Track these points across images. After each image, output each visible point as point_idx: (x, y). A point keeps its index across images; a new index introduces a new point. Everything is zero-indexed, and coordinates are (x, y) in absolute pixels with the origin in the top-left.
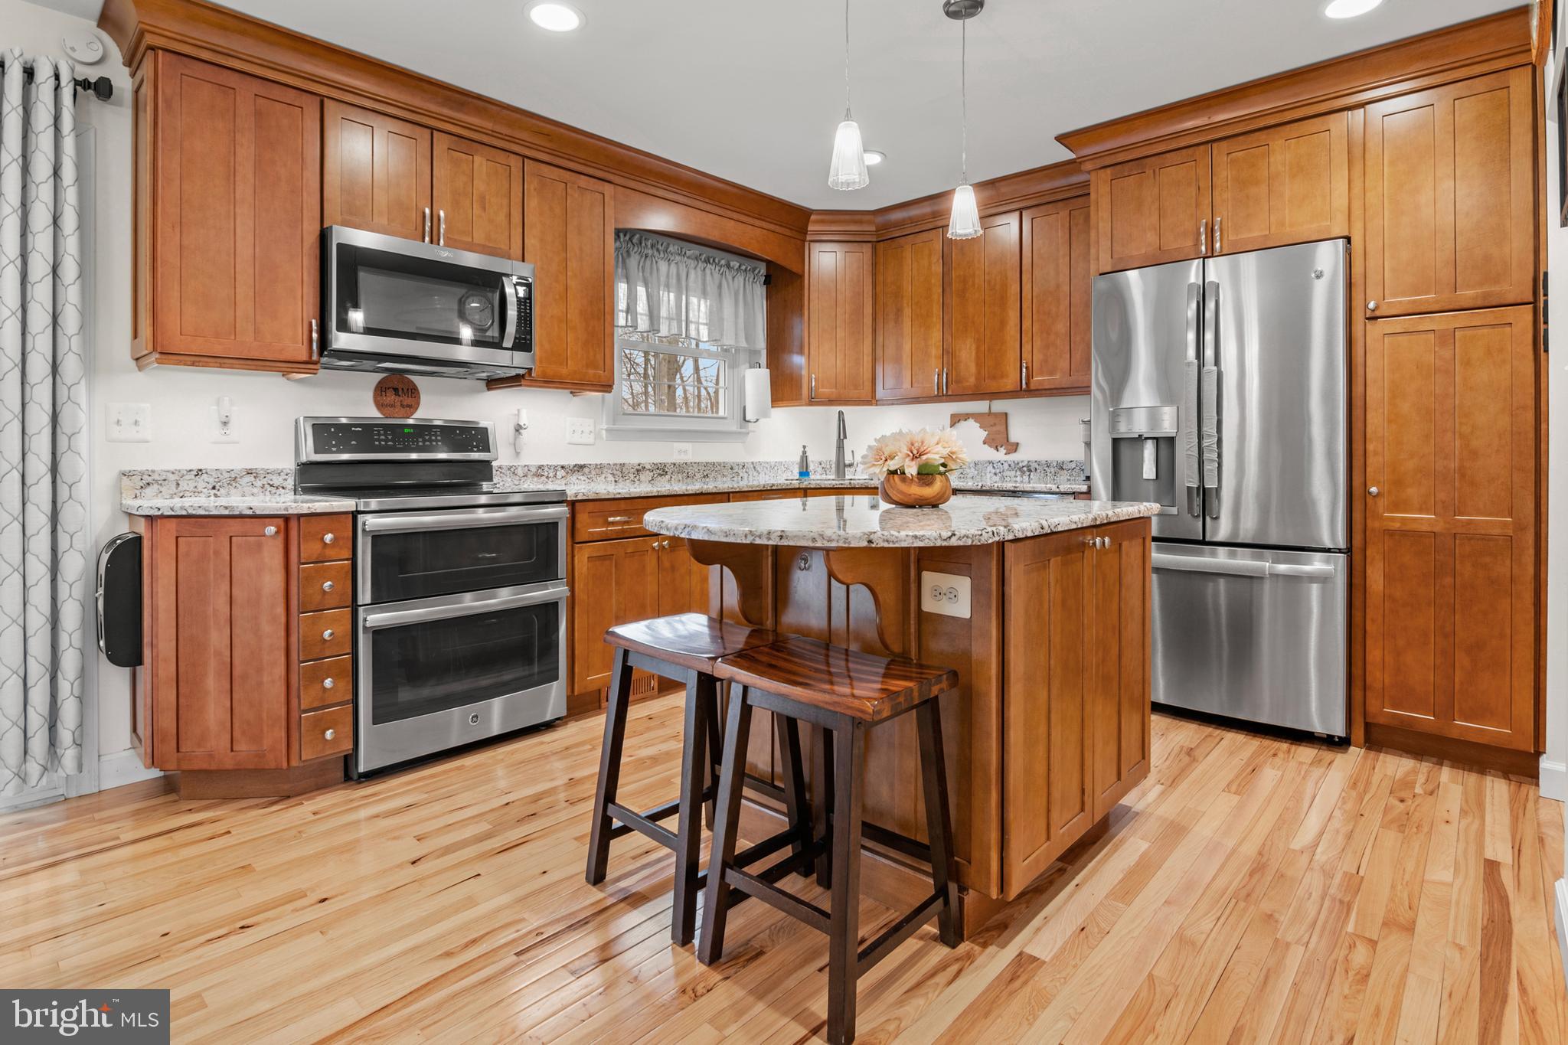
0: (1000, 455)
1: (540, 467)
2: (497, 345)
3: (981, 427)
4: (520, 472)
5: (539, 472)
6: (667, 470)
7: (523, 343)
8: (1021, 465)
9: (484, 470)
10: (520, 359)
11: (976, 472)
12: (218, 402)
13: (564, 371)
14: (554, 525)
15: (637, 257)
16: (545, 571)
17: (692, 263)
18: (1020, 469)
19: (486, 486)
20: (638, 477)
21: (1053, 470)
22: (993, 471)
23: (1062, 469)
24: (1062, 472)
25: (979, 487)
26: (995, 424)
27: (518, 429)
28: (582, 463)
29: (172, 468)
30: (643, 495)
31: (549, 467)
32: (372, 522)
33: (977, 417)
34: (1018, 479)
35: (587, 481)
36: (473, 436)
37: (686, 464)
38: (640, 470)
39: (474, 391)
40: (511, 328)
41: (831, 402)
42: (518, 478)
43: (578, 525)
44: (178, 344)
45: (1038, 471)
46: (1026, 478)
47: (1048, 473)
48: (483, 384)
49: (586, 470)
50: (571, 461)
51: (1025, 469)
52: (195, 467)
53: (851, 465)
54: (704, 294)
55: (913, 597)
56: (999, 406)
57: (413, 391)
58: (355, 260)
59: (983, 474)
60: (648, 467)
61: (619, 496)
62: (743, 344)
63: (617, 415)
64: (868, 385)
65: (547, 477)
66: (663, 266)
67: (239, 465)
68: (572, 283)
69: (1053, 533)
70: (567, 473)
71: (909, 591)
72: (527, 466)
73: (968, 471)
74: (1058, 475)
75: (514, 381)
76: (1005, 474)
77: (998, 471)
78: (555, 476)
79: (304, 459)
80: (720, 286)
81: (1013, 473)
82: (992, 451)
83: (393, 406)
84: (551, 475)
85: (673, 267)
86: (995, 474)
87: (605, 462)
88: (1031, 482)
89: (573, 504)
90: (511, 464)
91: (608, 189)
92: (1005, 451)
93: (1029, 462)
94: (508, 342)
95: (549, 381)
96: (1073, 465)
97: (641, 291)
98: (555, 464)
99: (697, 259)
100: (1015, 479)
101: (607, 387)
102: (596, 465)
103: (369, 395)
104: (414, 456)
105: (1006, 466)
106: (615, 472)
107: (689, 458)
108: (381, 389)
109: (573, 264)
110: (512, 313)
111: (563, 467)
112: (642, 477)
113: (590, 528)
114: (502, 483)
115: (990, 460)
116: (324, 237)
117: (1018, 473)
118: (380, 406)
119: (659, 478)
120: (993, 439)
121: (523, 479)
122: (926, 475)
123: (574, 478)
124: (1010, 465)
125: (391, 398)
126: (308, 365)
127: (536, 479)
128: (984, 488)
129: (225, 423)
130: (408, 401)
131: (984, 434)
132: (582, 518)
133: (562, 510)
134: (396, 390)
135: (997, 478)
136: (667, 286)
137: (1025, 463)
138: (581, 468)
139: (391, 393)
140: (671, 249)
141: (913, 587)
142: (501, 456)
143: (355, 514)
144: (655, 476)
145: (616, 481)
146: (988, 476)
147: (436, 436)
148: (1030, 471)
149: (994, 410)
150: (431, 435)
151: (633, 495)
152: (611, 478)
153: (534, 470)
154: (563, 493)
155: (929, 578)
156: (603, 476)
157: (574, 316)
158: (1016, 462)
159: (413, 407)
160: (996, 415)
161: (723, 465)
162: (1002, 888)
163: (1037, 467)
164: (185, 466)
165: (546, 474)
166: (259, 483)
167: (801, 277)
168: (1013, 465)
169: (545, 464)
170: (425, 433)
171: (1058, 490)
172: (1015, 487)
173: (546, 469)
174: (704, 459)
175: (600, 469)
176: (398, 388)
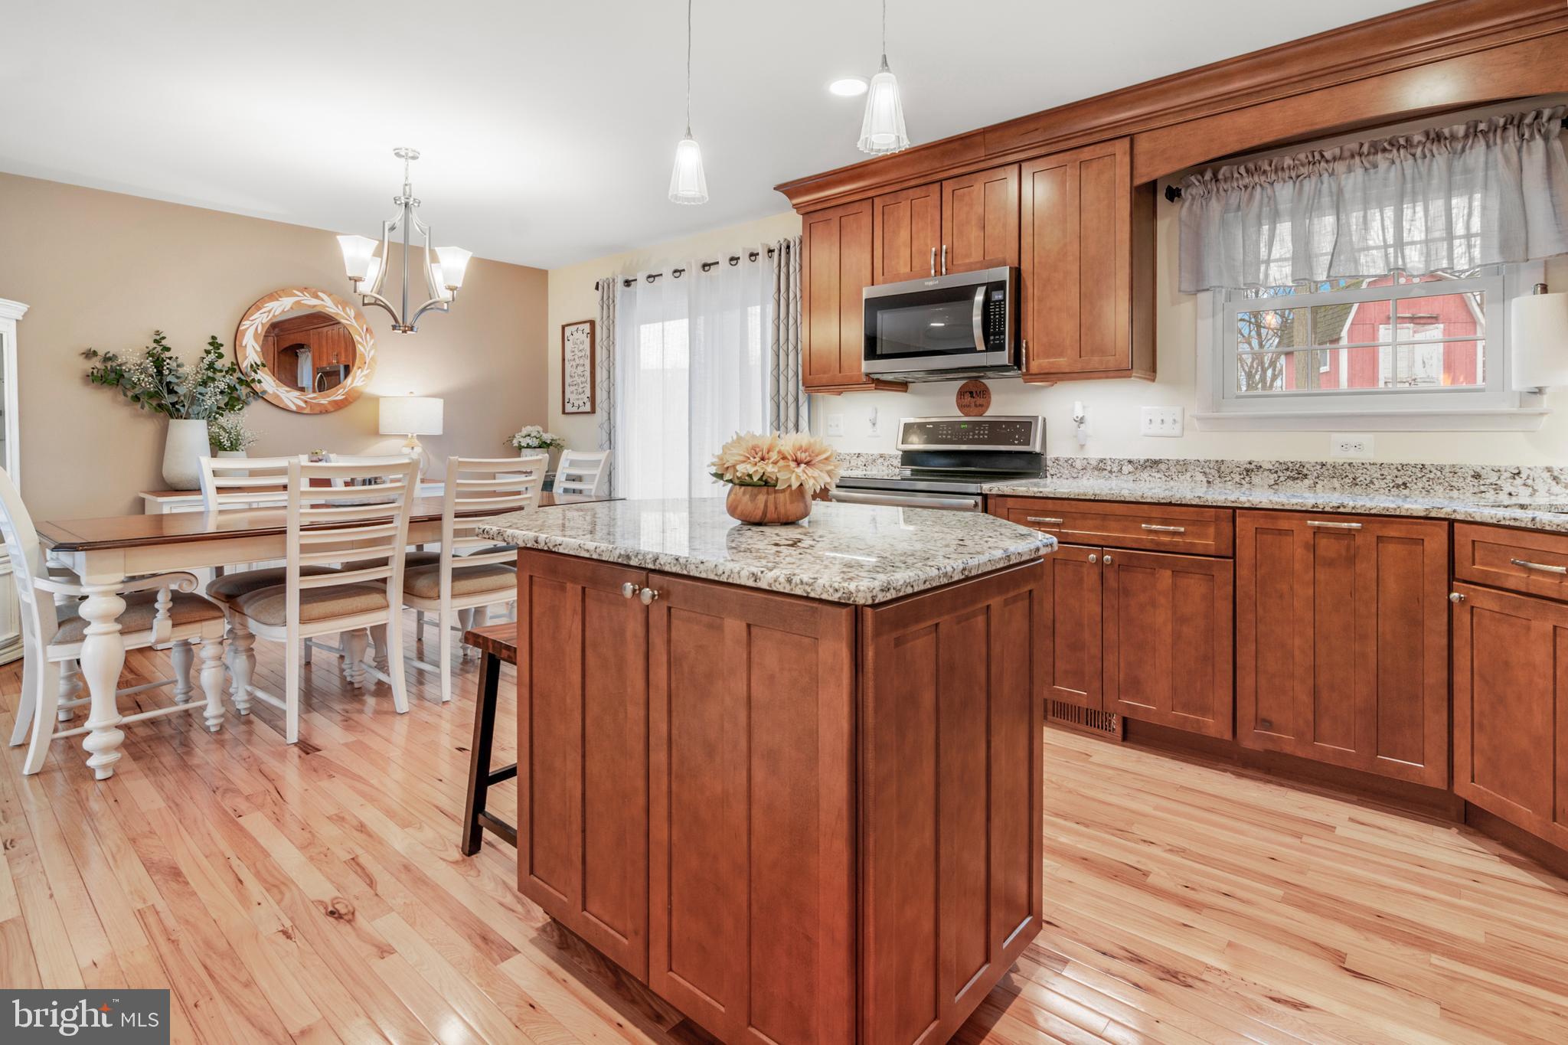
1: (1101, 461)
4: (1079, 464)
6: (1305, 471)
7: (994, 344)
9: (1029, 464)
20: (1247, 479)
27: (1082, 421)
28: (1157, 458)
29: (847, 452)
30: (1072, 496)
31: (1113, 461)
35: (1164, 478)
37: (1350, 464)
38: (1250, 470)
42: (1075, 470)
49: (1163, 467)
50: (1141, 455)
52: (857, 452)
57: (985, 392)
58: (875, 306)
60: (1266, 466)
61: (1041, 495)
65: (1111, 472)
67: (876, 452)
70: (1137, 468)
72: (1087, 459)
78: (1120, 471)
83: (969, 406)
84: (1115, 469)
87: (1191, 456)
89: (985, 498)
90: (1069, 456)
94: (980, 345)
98: (1121, 458)
102: (1178, 461)
103: (953, 399)
106: (1207, 470)
107: (1368, 455)
108: (962, 394)
111: (1130, 462)
112: (1256, 480)
118: (961, 407)
119: (1290, 483)
121: (1082, 472)
123: (1145, 475)
125: (968, 399)
127: (1096, 473)
129: (874, 424)
130: (980, 401)
134: (971, 393)
138: (1156, 463)
139: (967, 396)
142: (1057, 449)
144: (1282, 479)
145: (1209, 482)
147: (984, 430)
150: (980, 430)
151: (1058, 496)
152: (1200, 477)
153: (1094, 463)
156: (1188, 474)
159: (984, 407)
164: (853, 451)
165: (1109, 468)
166: (886, 464)
169: (1108, 457)
170: (976, 428)
173: (1109, 463)
174: (1397, 459)
175: (1183, 466)
176: (974, 393)
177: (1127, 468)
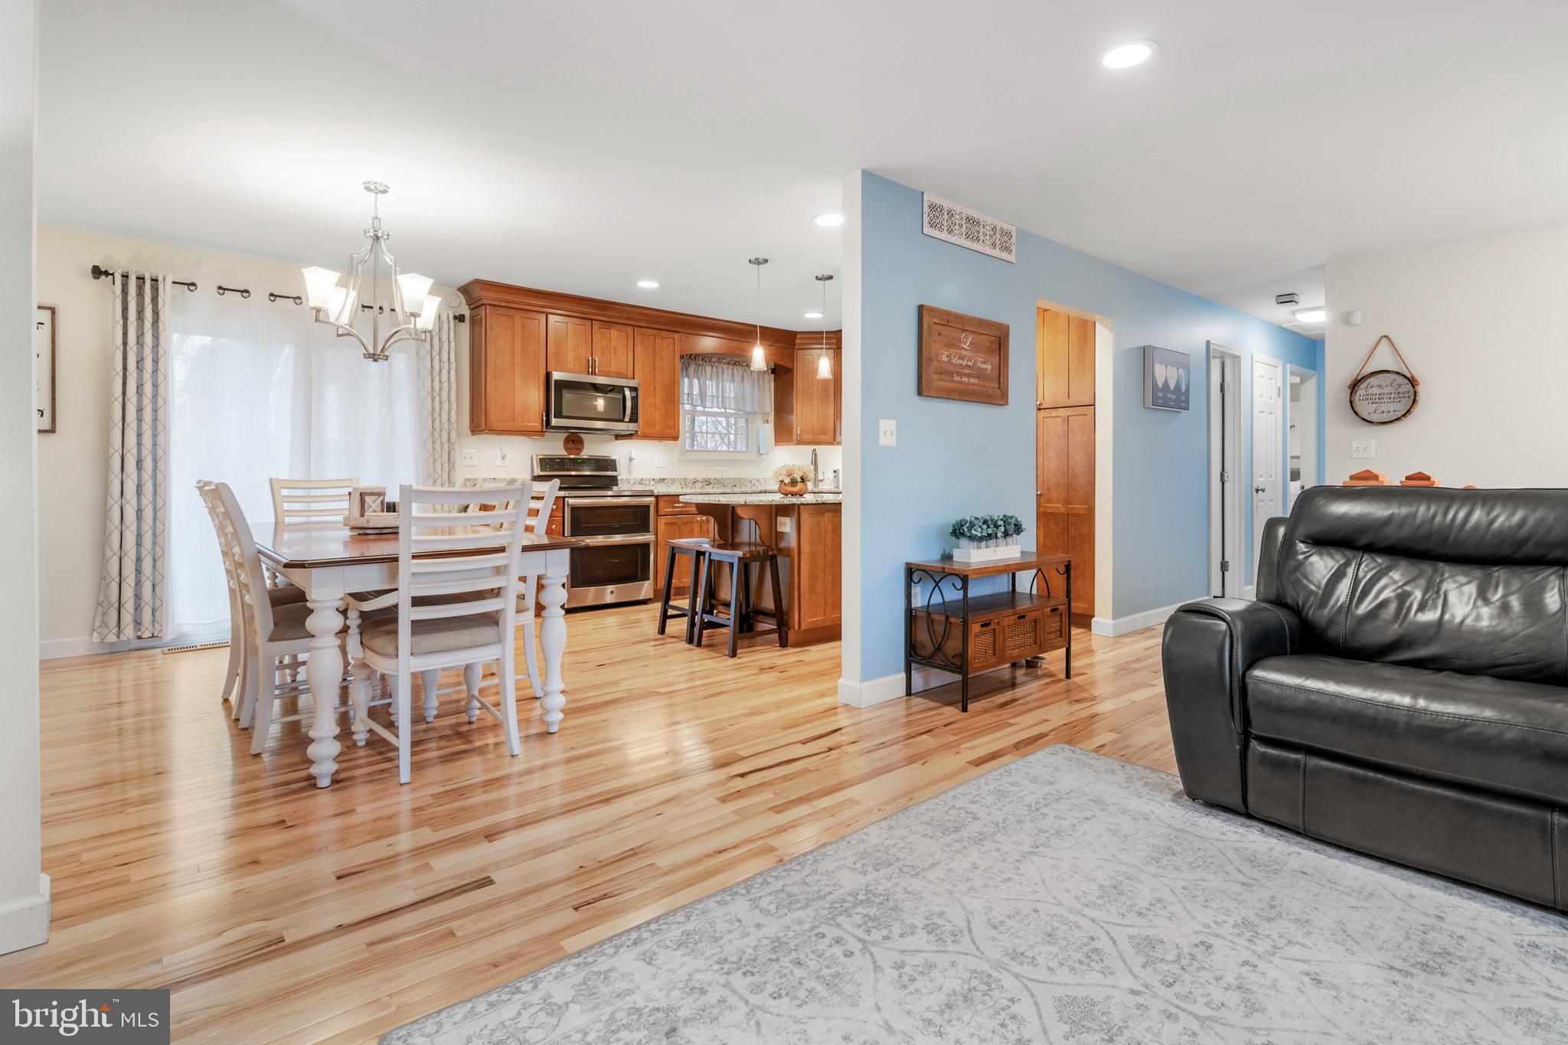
1: (641, 478)
2: (622, 421)
4: (632, 482)
5: (642, 481)
7: (634, 419)
9: (613, 481)
10: (632, 426)
12: (501, 448)
13: (654, 431)
14: (648, 507)
15: (694, 366)
16: (644, 527)
17: (725, 366)
19: (615, 488)
20: (694, 486)
27: (631, 459)
28: (664, 476)
31: (646, 478)
32: (571, 501)
35: (666, 487)
36: (610, 464)
38: (695, 482)
39: (610, 441)
40: (628, 411)
41: (809, 443)
42: (630, 484)
43: (660, 507)
44: (495, 425)
48: (613, 437)
49: (665, 481)
50: (658, 477)
53: (822, 481)
54: (733, 381)
55: (774, 525)
57: (581, 442)
58: (562, 385)
60: (700, 480)
62: (757, 409)
63: (684, 452)
64: (832, 433)
66: (708, 369)
68: (657, 386)
69: (823, 504)
70: (655, 483)
71: (772, 524)
72: (636, 477)
75: (629, 436)
78: (649, 482)
79: (536, 474)
80: (743, 377)
83: (572, 449)
84: (647, 483)
85: (715, 369)
87: (676, 477)
89: (657, 497)
90: (627, 477)
91: (677, 336)
94: (627, 419)
95: (646, 437)
97: (696, 381)
98: (650, 476)
99: (729, 363)
101: (676, 438)
103: (562, 444)
104: (573, 473)
106: (681, 483)
107: (724, 476)
108: (567, 441)
109: (658, 377)
110: (629, 404)
111: (653, 480)
112: (697, 485)
113: (665, 509)
114: (623, 487)
116: (548, 376)
118: (566, 449)
119: (707, 487)
121: (634, 483)
122: (793, 483)
123: (658, 486)
125: (571, 445)
126: (541, 433)
127: (638, 483)
129: (503, 457)
130: (578, 446)
132: (661, 503)
133: (652, 499)
136: (711, 379)
138: (663, 480)
139: (571, 443)
140: (713, 359)
141: (774, 522)
142: (622, 474)
143: (564, 498)
144: (704, 485)
145: (681, 488)
147: (592, 463)
150: (589, 463)
152: (679, 486)
154: (652, 491)
155: (779, 519)
156: (675, 485)
157: (659, 403)
159: (580, 449)
161: (745, 480)
162: (799, 628)
164: (488, 476)
165: (644, 483)
167: (792, 370)
169: (644, 476)
170: (585, 461)
173: (644, 480)
174: (733, 476)
175: (673, 480)
176: (574, 440)
177: (652, 483)
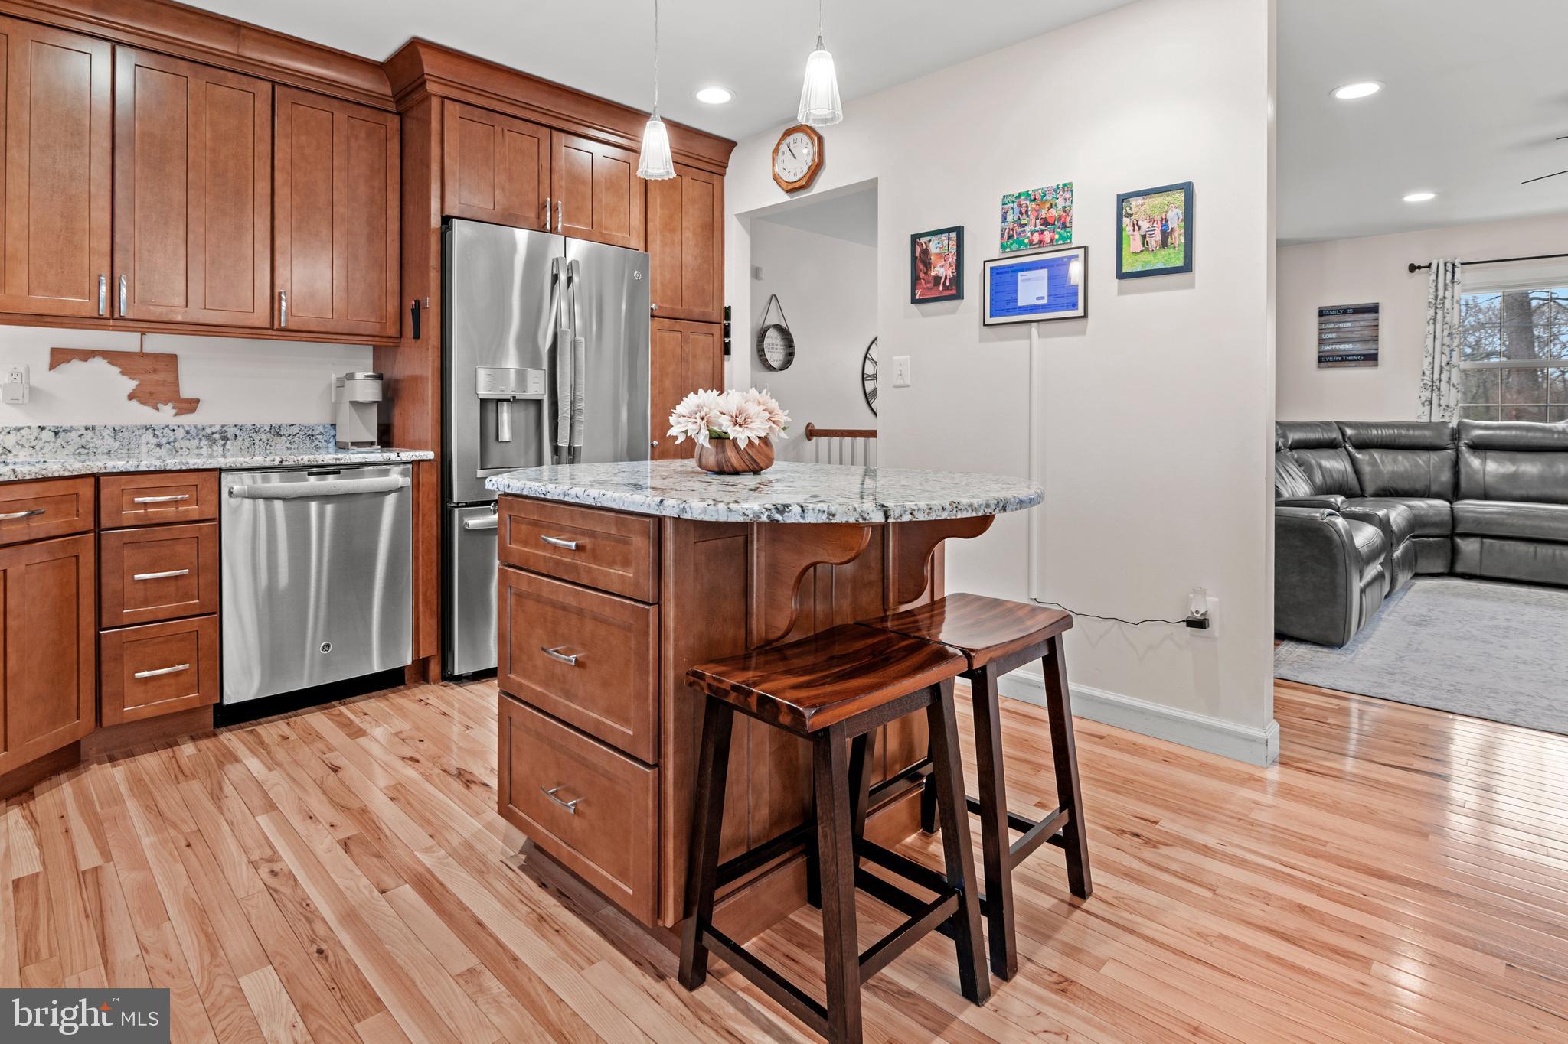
0: (166, 415)
3: (122, 373)
8: (208, 431)
11: (117, 444)
18: (207, 437)
21: (264, 437)
22: (155, 441)
23: (278, 434)
24: (278, 439)
25: (277, 463)
26: (155, 371)
33: (111, 357)
34: (204, 451)
45: (240, 439)
46: (218, 449)
47: (257, 441)
51: (217, 436)
56: (158, 343)
59: (132, 446)
73: (99, 442)
74: (273, 444)
76: (177, 444)
77: (164, 441)
81: (195, 442)
82: (147, 410)
86: (159, 445)
88: (228, 454)
92: (175, 411)
93: (223, 426)
96: (295, 430)
100: (197, 451)
105: (180, 433)
115: (148, 424)
117: (204, 442)
120: (151, 394)
124: (188, 432)
128: (285, 463)
131: (131, 385)
135: (163, 452)
137: (218, 428)
146: (144, 449)
148: (225, 438)
149: (147, 349)
158: (200, 427)
160: (156, 357)
163: (238, 433)
168: (193, 432)
171: (398, 459)
172: (336, 459)
